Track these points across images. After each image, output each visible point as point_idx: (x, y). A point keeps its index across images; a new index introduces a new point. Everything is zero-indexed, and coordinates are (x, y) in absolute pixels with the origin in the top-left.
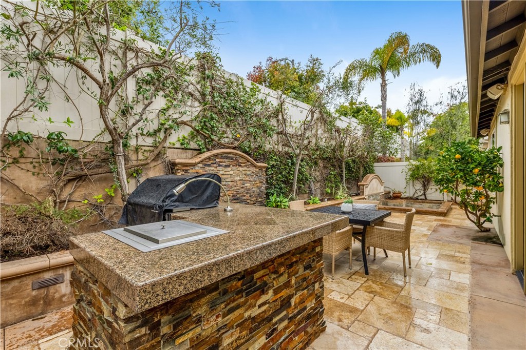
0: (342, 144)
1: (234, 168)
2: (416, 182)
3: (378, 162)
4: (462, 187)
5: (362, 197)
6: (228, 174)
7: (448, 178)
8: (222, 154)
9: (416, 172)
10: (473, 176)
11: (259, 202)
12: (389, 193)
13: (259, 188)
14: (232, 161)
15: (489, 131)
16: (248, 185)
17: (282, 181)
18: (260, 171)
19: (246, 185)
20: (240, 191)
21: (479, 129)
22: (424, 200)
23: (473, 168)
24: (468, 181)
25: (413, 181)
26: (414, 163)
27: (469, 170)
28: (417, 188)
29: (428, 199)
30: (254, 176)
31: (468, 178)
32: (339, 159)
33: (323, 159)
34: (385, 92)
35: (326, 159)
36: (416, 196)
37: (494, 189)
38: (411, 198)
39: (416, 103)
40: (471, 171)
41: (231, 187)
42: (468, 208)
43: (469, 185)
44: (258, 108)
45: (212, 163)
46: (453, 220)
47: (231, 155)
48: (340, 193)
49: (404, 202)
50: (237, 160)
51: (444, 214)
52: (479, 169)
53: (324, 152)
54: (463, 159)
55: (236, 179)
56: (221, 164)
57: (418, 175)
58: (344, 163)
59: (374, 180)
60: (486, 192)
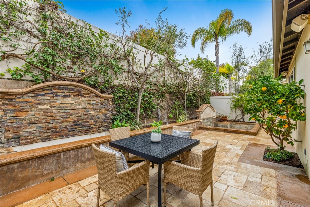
0: (186, 83)
1: (76, 98)
2: (237, 109)
3: (213, 96)
4: (268, 115)
5: (198, 120)
6: (68, 103)
7: (256, 108)
8: (60, 85)
9: (237, 103)
10: (278, 106)
11: (104, 126)
12: (220, 117)
13: (105, 115)
14: (73, 92)
15: (288, 73)
16: (92, 112)
17: (129, 109)
18: (106, 102)
19: (90, 112)
20: (82, 118)
21: (280, 72)
22: (242, 122)
23: (277, 99)
24: (273, 110)
25: (235, 109)
26: (236, 97)
27: (273, 101)
28: (238, 114)
29: (245, 121)
30: (99, 105)
31: (273, 108)
32: (182, 93)
33: (169, 93)
34: (218, 50)
35: (172, 93)
36: (237, 119)
37: (296, 118)
38: (234, 121)
39: (237, 57)
40: (275, 102)
41: (72, 114)
42: (273, 132)
43: (274, 114)
44: (108, 51)
45: (46, 93)
46: (262, 139)
47: (72, 87)
48: (181, 118)
49: (229, 124)
50: (78, 91)
51: (255, 134)
52: (282, 99)
53: (170, 88)
54: (268, 91)
55: (78, 107)
56: (58, 94)
57: (238, 105)
58: (185, 96)
59: (208, 108)
60: (289, 121)
